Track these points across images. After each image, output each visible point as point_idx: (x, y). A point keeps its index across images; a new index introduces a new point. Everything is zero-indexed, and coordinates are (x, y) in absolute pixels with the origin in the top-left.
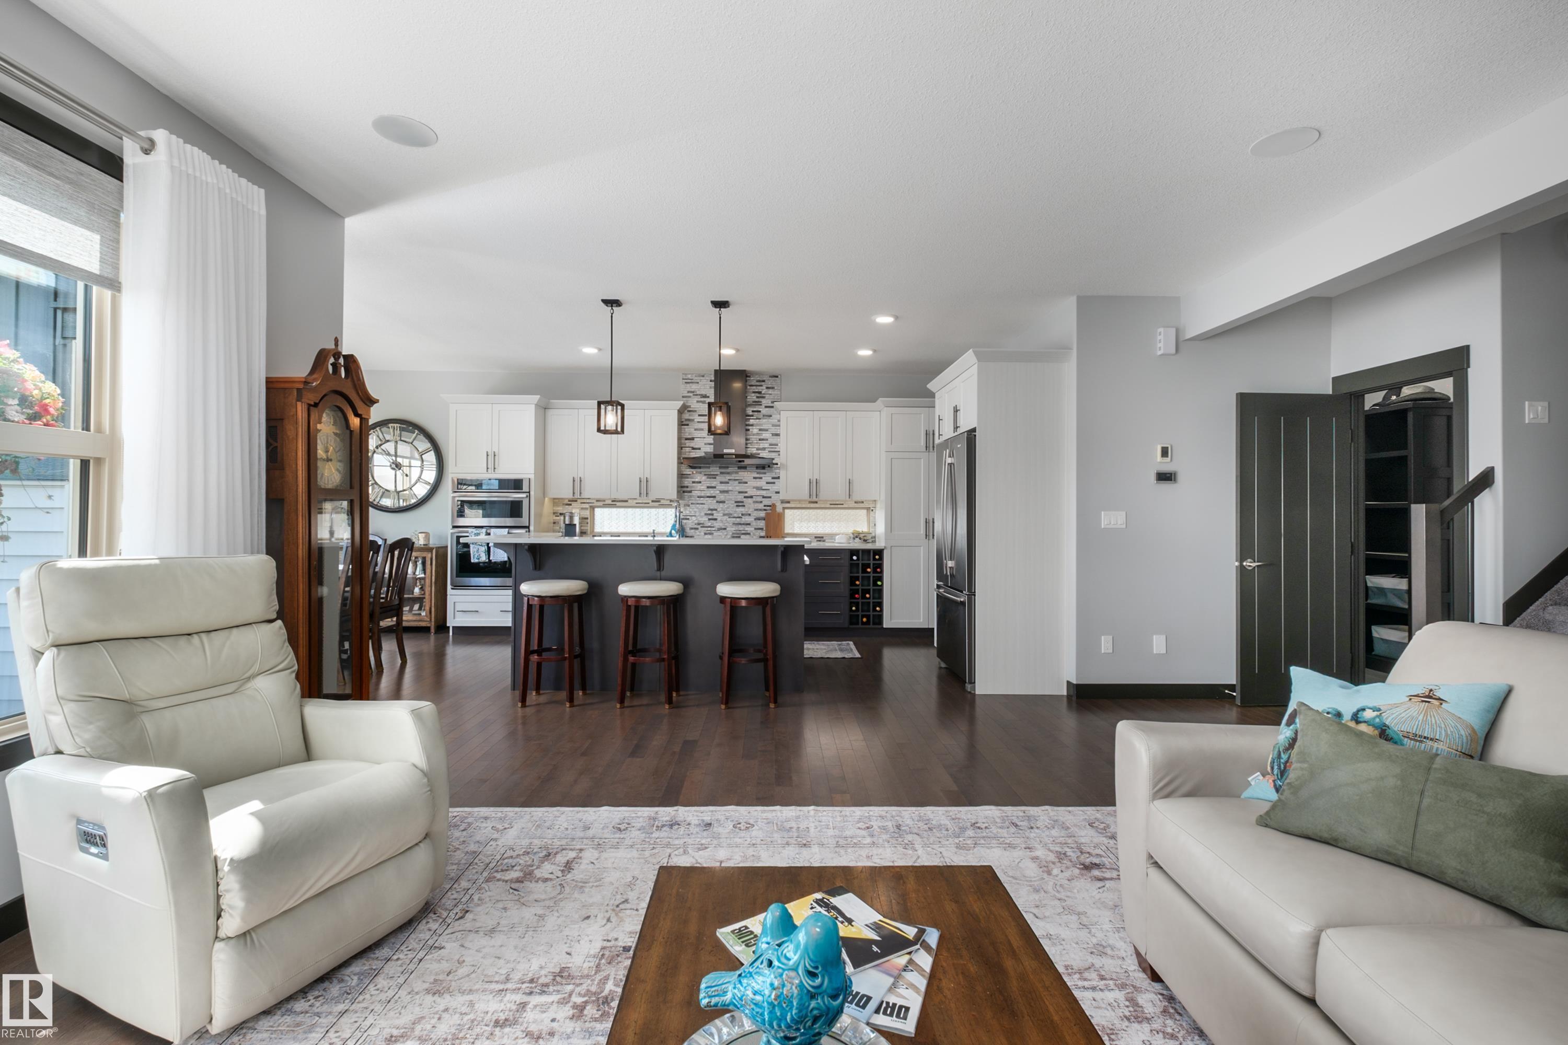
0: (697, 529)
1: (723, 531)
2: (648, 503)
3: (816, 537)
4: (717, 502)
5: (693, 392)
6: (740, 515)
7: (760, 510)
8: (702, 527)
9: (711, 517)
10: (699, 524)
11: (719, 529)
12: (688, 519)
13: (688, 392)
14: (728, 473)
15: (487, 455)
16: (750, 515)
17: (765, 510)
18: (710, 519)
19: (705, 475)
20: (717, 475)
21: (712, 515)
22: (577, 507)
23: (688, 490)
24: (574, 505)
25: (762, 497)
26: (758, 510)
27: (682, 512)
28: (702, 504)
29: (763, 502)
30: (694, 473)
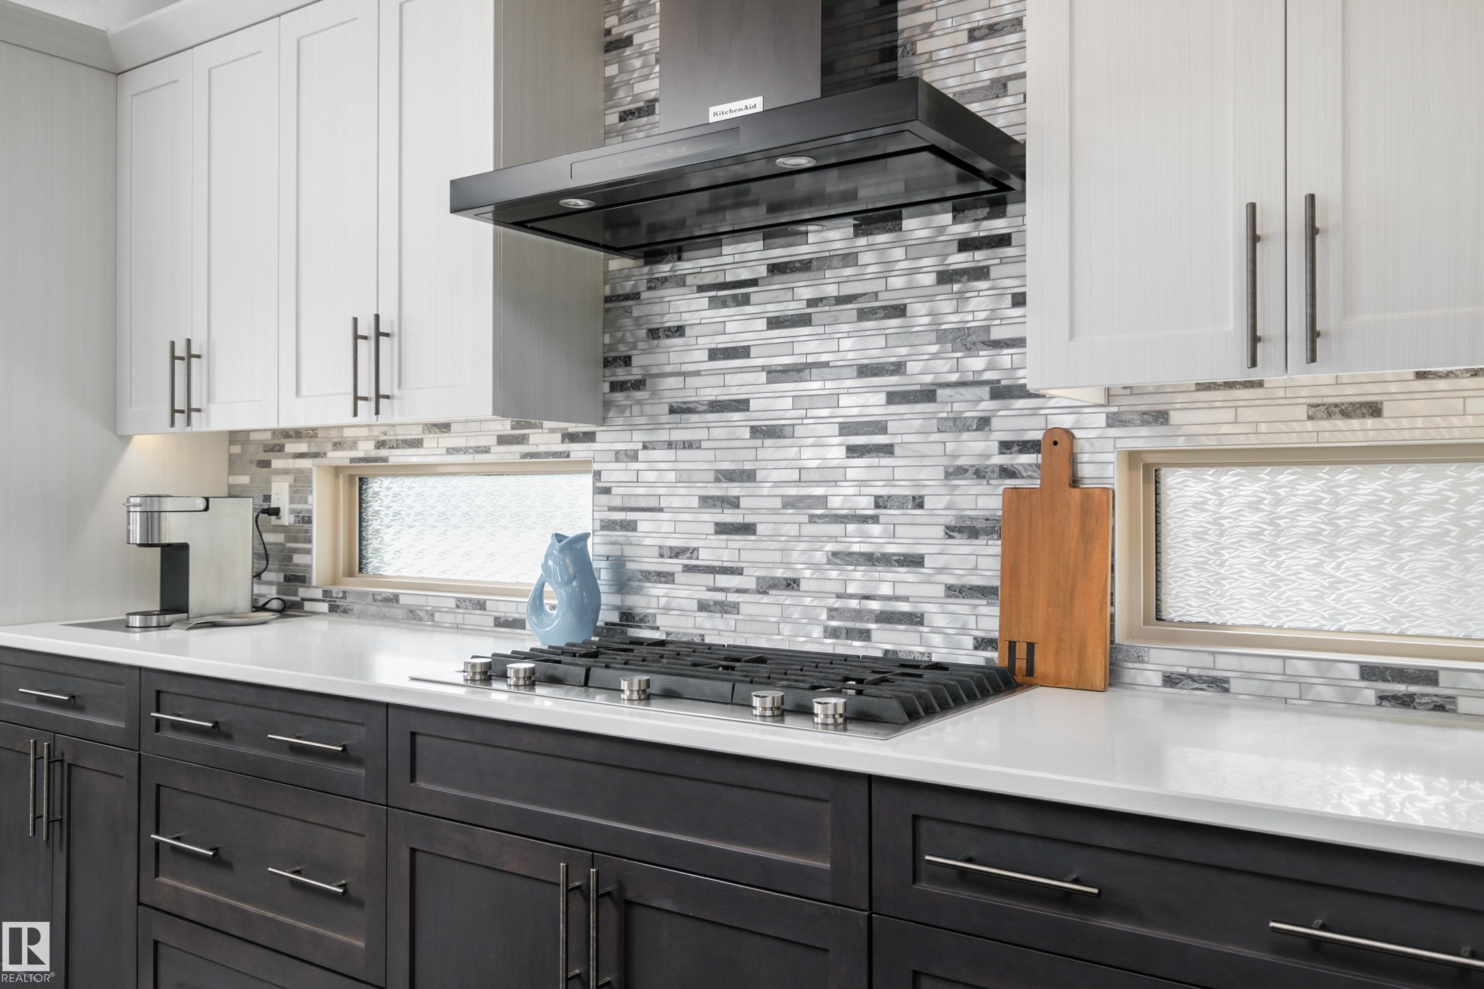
1: (785, 597)
2: (486, 450)
3: (1369, 673)
4: (756, 432)
6: (865, 505)
7: (980, 473)
8: (688, 569)
9: (729, 516)
10: (676, 553)
11: (766, 586)
12: (634, 525)
14: (805, 266)
16: (919, 503)
17: (1007, 472)
18: (723, 529)
19: (701, 289)
20: (754, 282)
21: (734, 503)
22: (286, 472)
23: (635, 373)
24: (278, 463)
25: (985, 391)
26: (961, 472)
27: (607, 491)
28: (689, 445)
29: (995, 423)
30: (655, 284)
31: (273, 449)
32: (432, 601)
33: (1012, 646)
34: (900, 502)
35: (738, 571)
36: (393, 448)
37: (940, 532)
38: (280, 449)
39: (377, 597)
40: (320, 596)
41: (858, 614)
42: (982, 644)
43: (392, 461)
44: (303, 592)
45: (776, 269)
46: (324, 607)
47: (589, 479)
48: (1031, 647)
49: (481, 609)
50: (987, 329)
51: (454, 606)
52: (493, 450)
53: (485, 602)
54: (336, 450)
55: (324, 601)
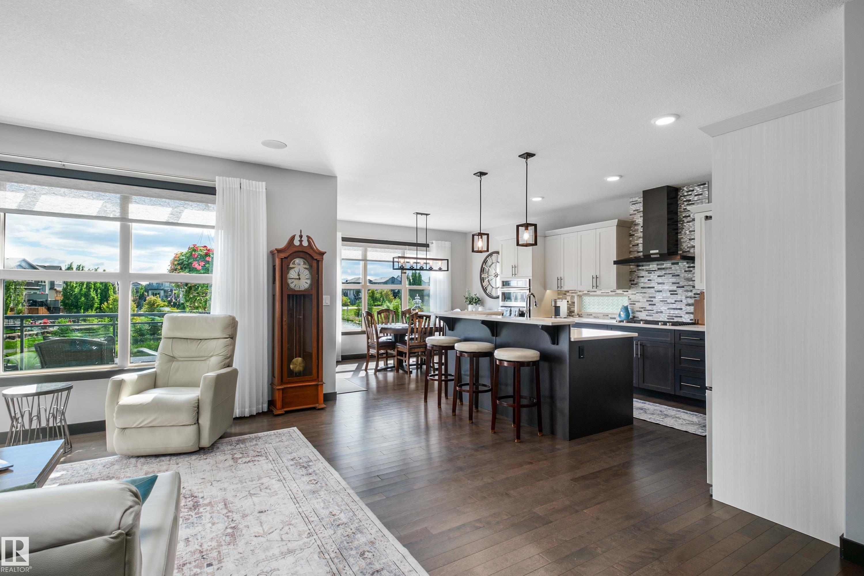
0: (641, 311)
2: (609, 293)
4: (656, 291)
5: (637, 210)
6: (673, 302)
7: (691, 297)
8: (644, 310)
9: (650, 303)
10: (642, 308)
11: (657, 312)
12: (635, 304)
13: (634, 211)
15: (513, 267)
16: (681, 301)
17: (695, 297)
18: (650, 305)
19: (646, 271)
20: (655, 271)
21: (652, 301)
22: (569, 295)
23: (635, 282)
24: (568, 294)
25: (692, 287)
26: (688, 297)
27: (630, 299)
28: (645, 293)
29: (693, 291)
30: (638, 270)
31: (567, 292)
32: (599, 315)
33: (695, 320)
34: (679, 301)
35: (653, 310)
37: (685, 305)
38: (569, 292)
40: (577, 314)
41: (672, 316)
42: (691, 320)
44: (573, 314)
45: (659, 269)
46: (578, 316)
47: (627, 297)
48: (698, 320)
50: (692, 278)
54: (580, 292)
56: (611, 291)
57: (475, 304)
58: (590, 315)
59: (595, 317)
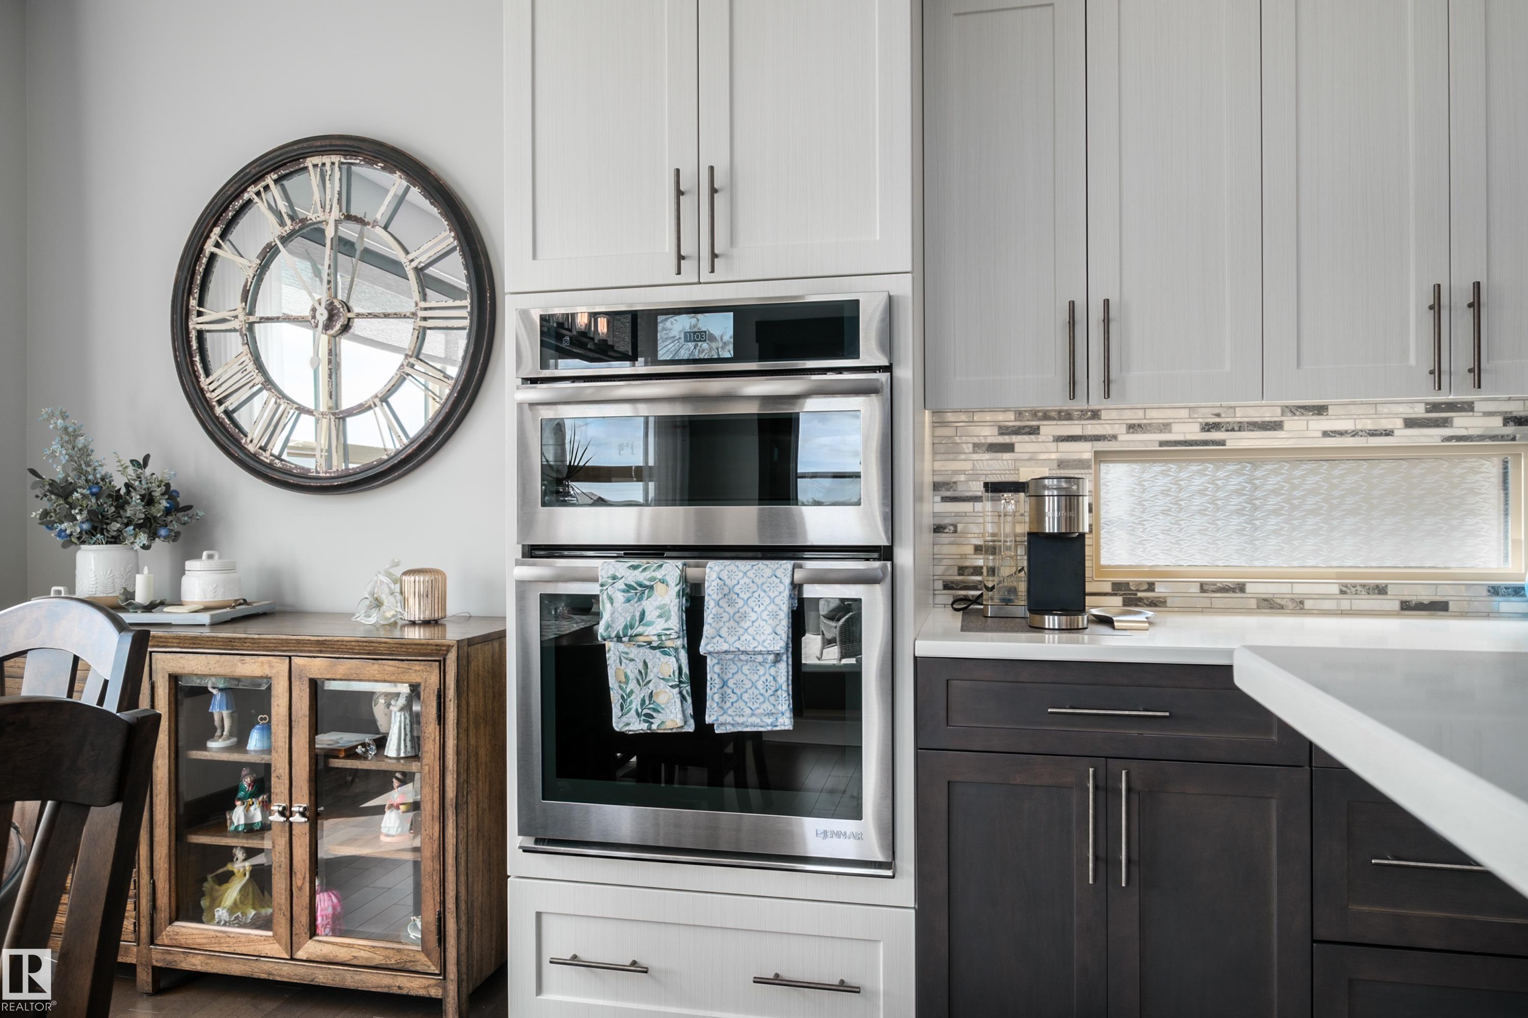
2: (1389, 433)
15: (679, 193)
24: (1027, 447)
31: (1018, 431)
36: (1233, 430)
38: (1032, 431)
39: (1205, 587)
40: (1108, 588)
43: (1230, 445)
49: (1379, 593)
51: (1337, 592)
52: (1396, 433)
53: (1386, 586)
54: (1133, 433)
55: (1115, 595)
56: (1410, 423)
57: (143, 538)
58: (1225, 589)
59: (1269, 605)
